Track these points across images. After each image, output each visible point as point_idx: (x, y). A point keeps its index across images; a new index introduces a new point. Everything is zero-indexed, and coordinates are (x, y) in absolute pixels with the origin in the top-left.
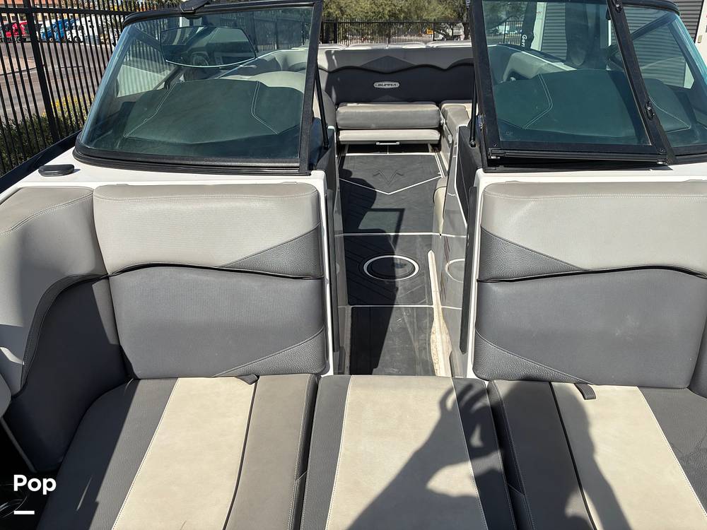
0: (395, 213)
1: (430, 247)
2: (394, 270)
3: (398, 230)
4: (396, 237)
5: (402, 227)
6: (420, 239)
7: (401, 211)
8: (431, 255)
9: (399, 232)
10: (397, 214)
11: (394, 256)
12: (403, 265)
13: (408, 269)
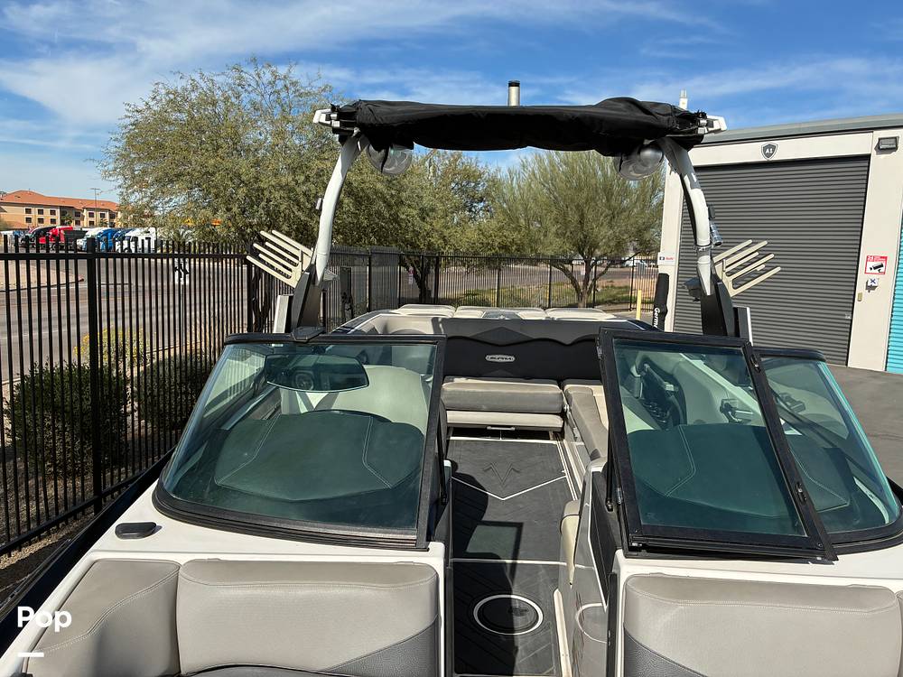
0: (511, 529)
1: (555, 583)
2: (512, 619)
3: (515, 557)
4: (514, 566)
5: (521, 552)
6: (543, 571)
7: (519, 526)
8: (557, 596)
9: (516, 559)
10: (513, 530)
11: (512, 596)
12: (522, 612)
13: (530, 618)
